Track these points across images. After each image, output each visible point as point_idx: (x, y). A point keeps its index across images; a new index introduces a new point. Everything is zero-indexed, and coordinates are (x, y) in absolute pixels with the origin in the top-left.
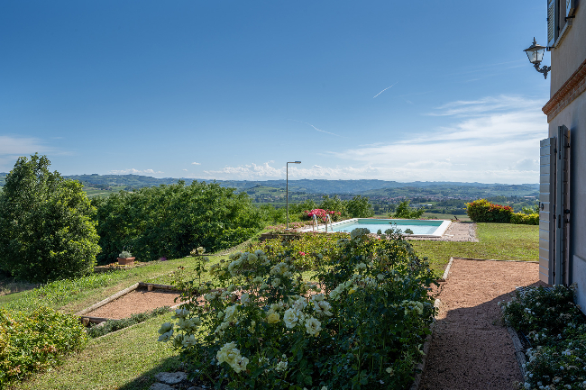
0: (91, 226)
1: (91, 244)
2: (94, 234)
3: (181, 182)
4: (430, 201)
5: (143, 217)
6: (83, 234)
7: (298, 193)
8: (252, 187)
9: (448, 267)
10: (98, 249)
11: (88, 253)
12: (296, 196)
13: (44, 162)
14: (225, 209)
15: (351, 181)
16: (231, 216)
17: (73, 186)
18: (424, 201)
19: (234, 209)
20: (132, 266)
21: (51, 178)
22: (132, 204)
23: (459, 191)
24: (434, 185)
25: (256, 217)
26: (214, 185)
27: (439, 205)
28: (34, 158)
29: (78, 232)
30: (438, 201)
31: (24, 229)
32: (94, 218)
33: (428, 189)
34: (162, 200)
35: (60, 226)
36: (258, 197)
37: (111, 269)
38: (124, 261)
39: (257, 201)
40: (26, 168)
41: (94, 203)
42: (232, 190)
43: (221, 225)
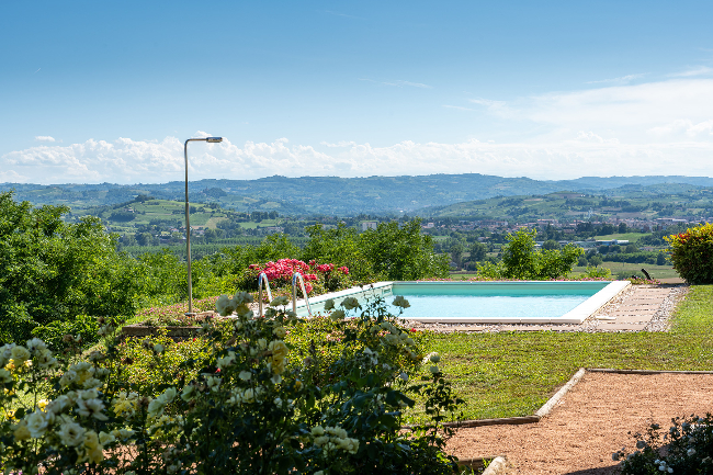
4: (622, 229)
7: (259, 217)
8: (124, 202)
9: (563, 390)
12: (252, 225)
14: (40, 267)
15: (406, 179)
16: (57, 286)
18: (607, 231)
23: (701, 201)
24: (632, 186)
25: (124, 285)
27: (648, 241)
30: (646, 230)
33: (618, 198)
36: (142, 229)
39: (141, 240)
42: (59, 211)
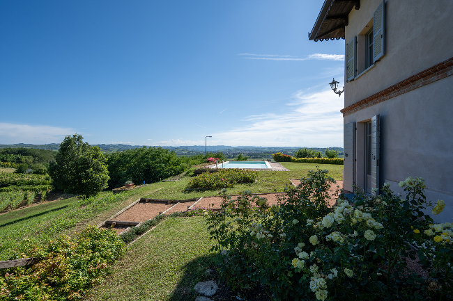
0: (105, 167)
1: (105, 175)
2: (107, 171)
3: (145, 147)
5: (127, 162)
6: (101, 171)
9: (293, 184)
10: (109, 178)
11: (104, 180)
13: (80, 138)
17: (95, 149)
19: (169, 159)
20: (133, 188)
21: (84, 145)
22: (122, 157)
26: (160, 148)
28: (74, 136)
29: (98, 170)
31: (70, 170)
32: (106, 163)
34: (136, 155)
35: (88, 168)
37: (122, 190)
38: (128, 186)
40: (70, 141)
41: (106, 157)
43: (163, 165)
